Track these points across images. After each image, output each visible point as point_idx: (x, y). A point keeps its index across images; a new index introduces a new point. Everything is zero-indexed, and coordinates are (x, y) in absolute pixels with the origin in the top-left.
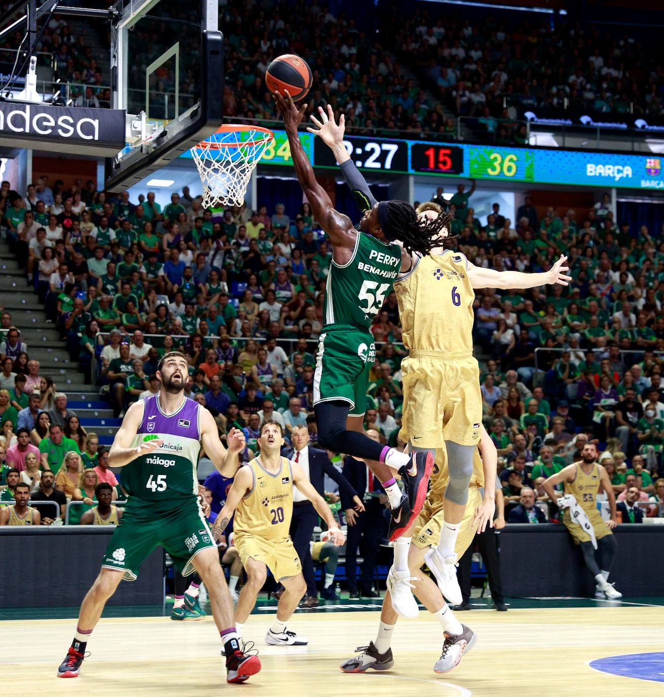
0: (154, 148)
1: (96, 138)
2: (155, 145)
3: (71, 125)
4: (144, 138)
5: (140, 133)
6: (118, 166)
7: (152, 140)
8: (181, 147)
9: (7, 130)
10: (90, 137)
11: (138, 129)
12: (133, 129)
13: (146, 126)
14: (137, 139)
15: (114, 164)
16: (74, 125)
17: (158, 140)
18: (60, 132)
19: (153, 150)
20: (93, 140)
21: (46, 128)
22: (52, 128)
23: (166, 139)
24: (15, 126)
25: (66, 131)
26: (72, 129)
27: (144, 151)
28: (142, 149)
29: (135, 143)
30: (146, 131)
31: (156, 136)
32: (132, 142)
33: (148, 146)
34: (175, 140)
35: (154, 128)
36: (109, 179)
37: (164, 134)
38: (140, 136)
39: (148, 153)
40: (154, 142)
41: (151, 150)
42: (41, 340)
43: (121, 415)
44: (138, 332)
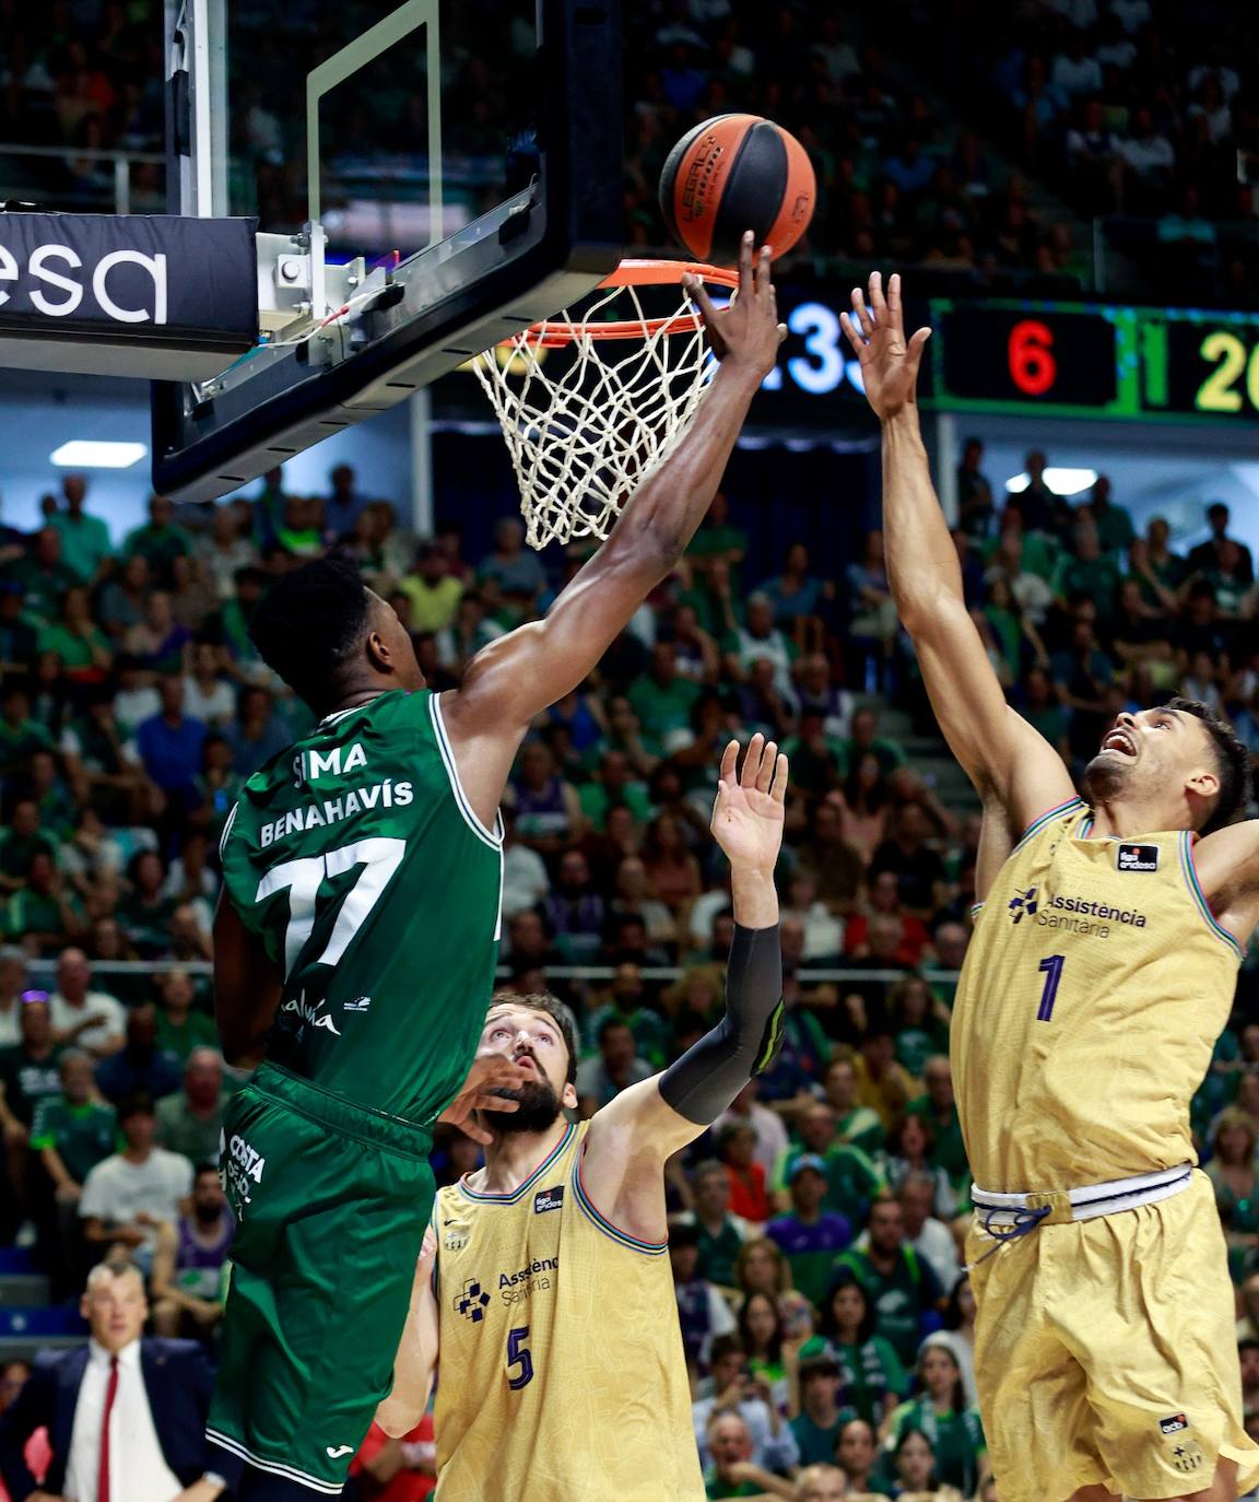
0: (354, 346)
1: (161, 317)
2: (357, 337)
3: (75, 275)
4: (319, 314)
5: (305, 295)
6: (204, 411)
7: (344, 319)
8: (461, 341)
10: (140, 316)
11: (300, 283)
12: (282, 283)
13: (327, 272)
14: (294, 316)
15: (187, 404)
16: (83, 276)
17: (367, 320)
18: (37, 298)
19: (349, 354)
20: (149, 324)
22: (10, 286)
23: (396, 319)
25: (57, 296)
26: (76, 290)
27: (313, 360)
28: (302, 349)
29: (285, 332)
30: (327, 291)
31: (361, 307)
32: (277, 327)
33: (330, 341)
34: (436, 321)
35: (352, 280)
36: (172, 455)
37: (392, 297)
38: (305, 305)
39: (328, 365)
40: (353, 324)
41: (339, 356)
43: (26, 1238)
44: (73, 956)
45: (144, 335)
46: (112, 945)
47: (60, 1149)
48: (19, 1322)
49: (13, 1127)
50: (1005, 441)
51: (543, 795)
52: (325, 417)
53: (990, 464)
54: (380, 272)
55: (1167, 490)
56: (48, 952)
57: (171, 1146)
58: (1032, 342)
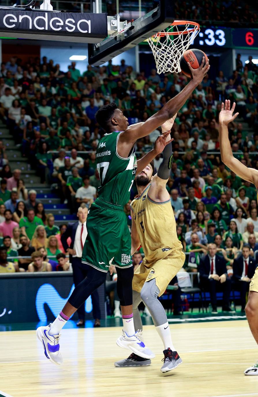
0: (125, 37)
1: (90, 32)
2: (126, 35)
3: (74, 24)
4: (119, 31)
5: (116, 27)
6: (98, 49)
7: (123, 32)
8: (145, 36)
9: (34, 29)
10: (86, 32)
11: (115, 25)
12: (112, 25)
13: (120, 23)
14: (114, 31)
15: (94, 48)
16: (75, 24)
17: (128, 32)
18: (67, 28)
19: (124, 38)
20: (88, 33)
21: (58, 27)
22: (62, 26)
23: (133, 32)
24: (39, 26)
25: (71, 28)
26: (74, 27)
27: (118, 39)
28: (116, 37)
29: (113, 34)
30: (120, 27)
31: (126, 30)
32: (111, 33)
33: (121, 36)
34: (141, 32)
35: (125, 25)
36: (92, 57)
37: (132, 28)
38: (116, 29)
39: (120, 40)
40: (125, 33)
41: (123, 39)
42: (13, 156)
43: (66, 202)
44: (74, 150)
45: (87, 35)
46: (81, 148)
47: (72, 186)
48: (65, 218)
49: (63, 182)
50: (245, 54)
52: (120, 50)
53: (242, 59)
54: (130, 23)
56: (70, 149)
57: (92, 185)
58: (250, 36)
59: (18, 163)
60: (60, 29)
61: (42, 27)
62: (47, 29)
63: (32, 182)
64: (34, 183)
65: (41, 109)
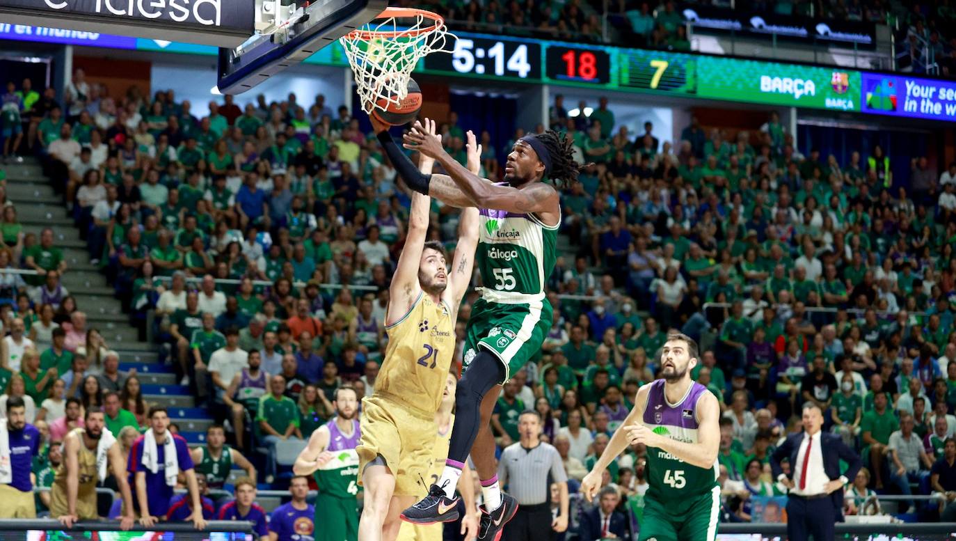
0: (291, 37)
1: (218, 23)
2: (292, 33)
3: (187, 6)
4: (278, 24)
5: (273, 17)
6: (237, 60)
7: (288, 26)
8: (330, 35)
9: (105, 12)
10: (210, 22)
11: (271, 12)
12: (265, 12)
13: (281, 9)
14: (269, 25)
15: (231, 58)
16: (189, 7)
17: (295, 27)
18: (172, 14)
19: (289, 39)
20: (214, 25)
21: (154, 10)
22: (162, 10)
23: (306, 26)
25: (179, 14)
26: (187, 12)
27: (276, 41)
28: (272, 36)
29: (265, 31)
30: (281, 15)
31: (294, 22)
32: (263, 29)
33: (282, 35)
34: (320, 27)
35: (291, 12)
36: (225, 76)
37: (305, 18)
38: (273, 20)
39: (281, 43)
40: (291, 28)
41: (286, 40)
42: (84, 285)
43: (185, 382)
44: (208, 278)
45: (212, 29)
46: (224, 272)
47: (201, 350)
48: (182, 413)
49: (182, 340)
51: (387, 219)
52: (280, 63)
54: (301, 9)
55: (629, 117)
56: (197, 274)
57: (243, 348)
59: (94, 298)
60: (158, 14)
61: (121, 10)
62: (130, 13)
63: (119, 338)
64: (123, 340)
65: (145, 189)
